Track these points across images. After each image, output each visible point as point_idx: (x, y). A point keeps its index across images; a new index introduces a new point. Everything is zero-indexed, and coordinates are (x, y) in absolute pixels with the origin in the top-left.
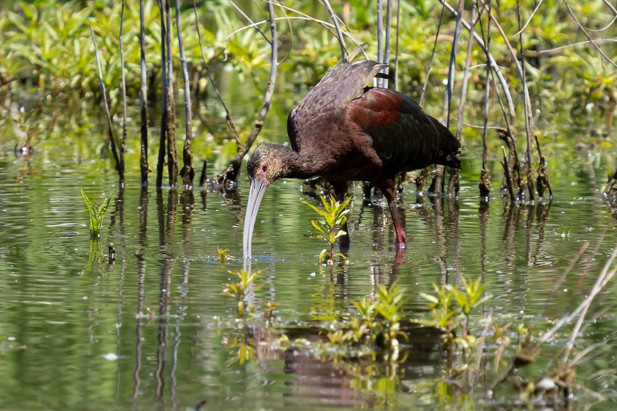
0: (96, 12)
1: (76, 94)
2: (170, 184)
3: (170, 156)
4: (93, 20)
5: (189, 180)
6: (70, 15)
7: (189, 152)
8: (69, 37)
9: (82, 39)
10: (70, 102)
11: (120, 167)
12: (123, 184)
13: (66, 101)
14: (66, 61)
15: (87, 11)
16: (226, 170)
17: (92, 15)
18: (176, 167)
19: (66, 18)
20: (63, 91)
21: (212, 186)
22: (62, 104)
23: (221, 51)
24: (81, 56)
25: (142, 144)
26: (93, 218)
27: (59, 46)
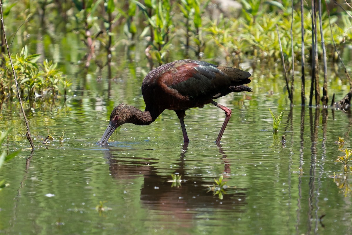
0: (283, 18)
1: (272, 59)
2: (316, 105)
3: (316, 91)
4: (281, 22)
5: (326, 103)
6: (270, 20)
7: (326, 89)
8: (269, 30)
9: (276, 31)
11: (291, 97)
12: (292, 105)
13: (267, 63)
14: (267, 43)
15: (279, 17)
16: (344, 98)
17: (281, 20)
18: (319, 97)
19: (268, 21)
20: (266, 58)
21: (337, 106)
22: (265, 65)
23: (346, 38)
24: (275, 40)
25: (302, 85)
26: (275, 122)
27: (265, 36)
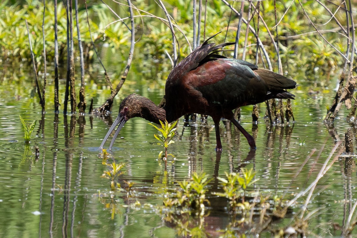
0: (29, 12)
1: (17, 59)
2: (72, 112)
3: (72, 96)
4: (27, 16)
5: (83, 110)
6: (14, 13)
7: (83, 94)
8: (12, 26)
9: (21, 27)
10: (13, 64)
11: (42, 102)
12: (44, 112)
13: (11, 63)
14: (11, 40)
15: (23, 11)
16: (104, 104)
17: (26, 13)
18: (75, 102)
19: (11, 14)
20: (9, 57)
21: (96, 114)
23: (102, 35)
24: (20, 37)
25: (55, 89)
26: (27, 132)
27: (7, 31)
